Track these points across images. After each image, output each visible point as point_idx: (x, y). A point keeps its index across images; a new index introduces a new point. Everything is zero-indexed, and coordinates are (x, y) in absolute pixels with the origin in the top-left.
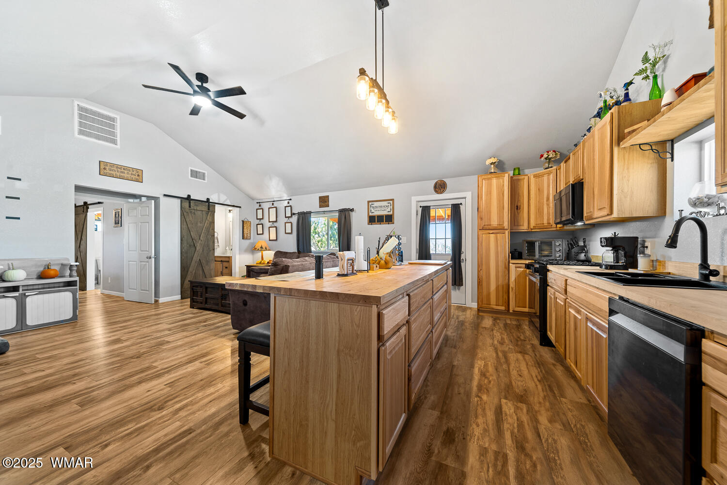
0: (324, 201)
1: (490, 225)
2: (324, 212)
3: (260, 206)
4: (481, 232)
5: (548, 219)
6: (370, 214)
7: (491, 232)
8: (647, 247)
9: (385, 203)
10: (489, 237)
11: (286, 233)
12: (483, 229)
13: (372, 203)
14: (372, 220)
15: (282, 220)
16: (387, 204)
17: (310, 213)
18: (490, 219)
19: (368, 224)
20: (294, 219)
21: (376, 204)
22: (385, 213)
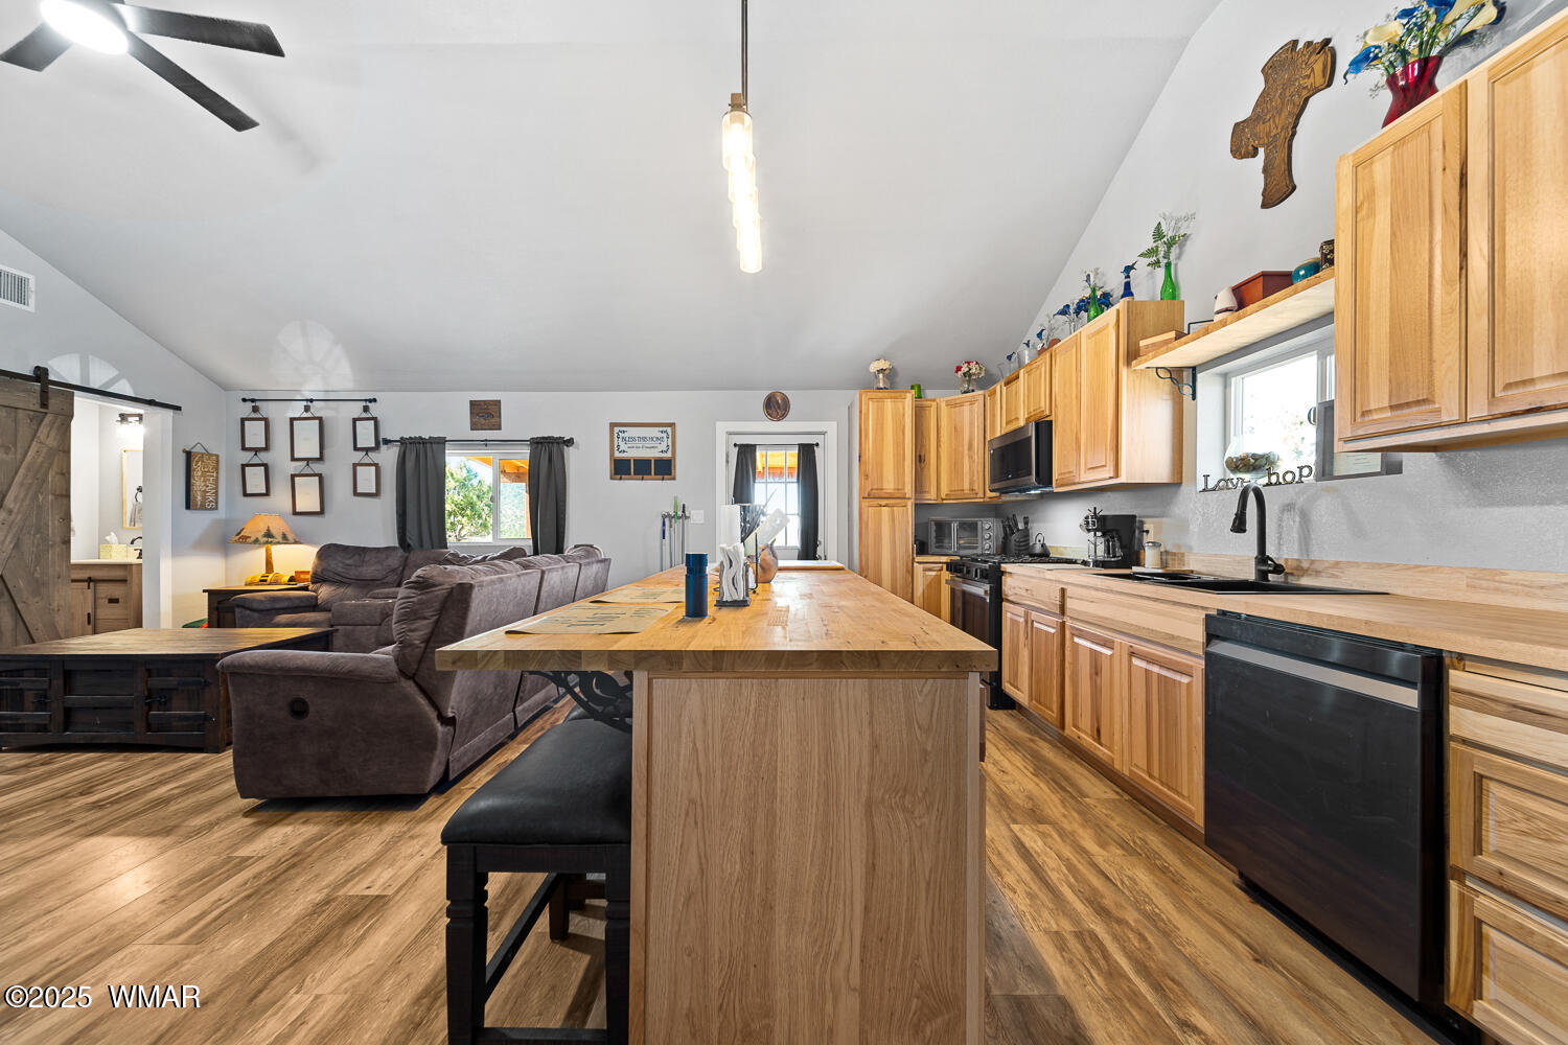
0: (485, 414)
1: (882, 489)
2: (486, 443)
3: (255, 409)
4: (866, 503)
5: (971, 483)
6: (617, 455)
7: (884, 502)
8: (1147, 532)
9: (654, 432)
10: (880, 513)
11: (356, 494)
12: (869, 497)
13: (622, 429)
14: (621, 468)
15: (342, 456)
16: (660, 435)
17: (442, 442)
18: (881, 477)
19: (612, 478)
20: (389, 457)
21: (631, 432)
22: (652, 454)
